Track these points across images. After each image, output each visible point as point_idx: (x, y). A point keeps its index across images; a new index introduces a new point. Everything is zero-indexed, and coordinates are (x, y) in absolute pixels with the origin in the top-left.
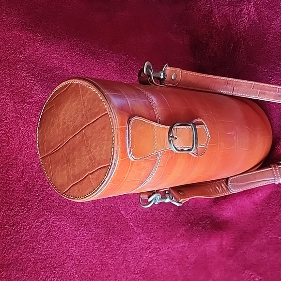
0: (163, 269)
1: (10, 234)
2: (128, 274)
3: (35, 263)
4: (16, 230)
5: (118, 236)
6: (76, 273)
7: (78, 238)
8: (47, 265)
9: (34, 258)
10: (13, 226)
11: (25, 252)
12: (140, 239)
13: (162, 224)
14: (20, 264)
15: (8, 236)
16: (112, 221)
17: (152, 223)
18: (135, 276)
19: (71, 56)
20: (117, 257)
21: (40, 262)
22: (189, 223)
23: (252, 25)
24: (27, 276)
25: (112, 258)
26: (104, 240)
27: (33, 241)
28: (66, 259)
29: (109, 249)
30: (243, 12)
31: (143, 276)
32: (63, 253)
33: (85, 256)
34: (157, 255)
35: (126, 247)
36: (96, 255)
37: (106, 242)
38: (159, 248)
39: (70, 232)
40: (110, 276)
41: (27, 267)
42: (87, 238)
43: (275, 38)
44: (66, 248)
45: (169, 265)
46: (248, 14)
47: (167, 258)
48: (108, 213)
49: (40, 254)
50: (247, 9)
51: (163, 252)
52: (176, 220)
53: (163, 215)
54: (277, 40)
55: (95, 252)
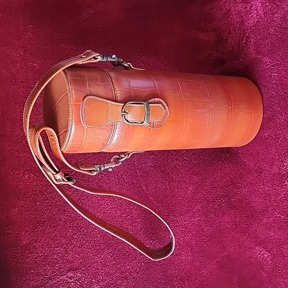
1: (48, 199)
2: (145, 239)
3: (66, 222)
4: (52, 196)
6: (99, 234)
7: (102, 206)
8: (75, 225)
9: (64, 218)
10: (50, 193)
11: (58, 214)
13: (179, 200)
14: (54, 222)
15: (46, 201)
17: (171, 199)
18: (152, 241)
20: (136, 224)
21: (69, 222)
22: (206, 201)
23: (260, 19)
24: (57, 231)
25: (131, 224)
26: (126, 209)
27: (65, 206)
29: (129, 217)
30: (252, 8)
31: (159, 243)
36: (117, 221)
38: (176, 220)
39: (96, 201)
41: (59, 225)
42: (111, 206)
43: (277, 30)
45: (186, 236)
46: (256, 10)
47: (184, 229)
48: (130, 187)
49: (70, 216)
50: (256, 5)
51: (180, 224)
52: (193, 197)
53: (181, 192)
54: (278, 32)
55: (117, 218)
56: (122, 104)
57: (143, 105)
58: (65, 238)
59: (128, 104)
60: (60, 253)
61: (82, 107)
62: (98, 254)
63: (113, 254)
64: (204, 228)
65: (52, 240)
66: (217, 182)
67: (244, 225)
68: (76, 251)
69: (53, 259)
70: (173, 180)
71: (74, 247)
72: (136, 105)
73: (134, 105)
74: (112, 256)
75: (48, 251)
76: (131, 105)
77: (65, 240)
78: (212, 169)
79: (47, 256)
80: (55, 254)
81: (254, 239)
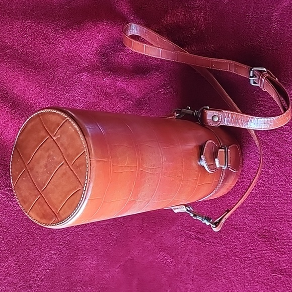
0: (86, 243)
2: (52, 244)
18: (59, 246)
19: (23, 38)
33: (14, 225)
36: (24, 225)
40: (34, 245)
45: (93, 240)
47: (91, 234)
55: (24, 222)
63: (18, 261)
64: (112, 233)
74: (16, 265)
81: (159, 244)
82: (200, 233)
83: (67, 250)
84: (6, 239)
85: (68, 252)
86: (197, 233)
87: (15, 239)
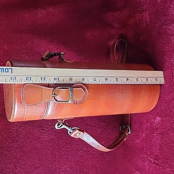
0: (89, 162)
1: (6, 133)
2: (66, 161)
3: (16, 149)
4: (9, 131)
5: (64, 141)
6: (37, 157)
7: (41, 139)
8: (22, 151)
9: (16, 146)
10: (8, 130)
12: (77, 144)
14: (9, 148)
16: (61, 133)
18: (70, 163)
20: (61, 152)
21: (19, 148)
22: (108, 139)
23: (147, 25)
24: (11, 154)
25: (58, 152)
26: (56, 142)
28: (33, 149)
29: (57, 147)
30: (143, 18)
31: (76, 164)
32: (32, 146)
33: (43, 149)
34: (86, 154)
35: (67, 147)
36: (50, 149)
37: (56, 143)
38: (88, 150)
39: (37, 136)
40: (55, 161)
41: (12, 150)
44: (33, 144)
45: (93, 161)
46: (145, 19)
47: (92, 157)
49: (20, 145)
50: (145, 16)
51: (90, 153)
52: (100, 136)
53: (93, 133)
54: (157, 35)
55: (49, 147)
56: (53, 89)
57: (68, 89)
58: (15, 159)
59: (57, 89)
60: (11, 168)
61: (22, 91)
62: (35, 170)
63: (45, 170)
64: (105, 157)
65: (7, 159)
66: (116, 127)
67: (130, 156)
68: (21, 167)
69: (6, 171)
70: (88, 125)
71: (20, 165)
72: (63, 89)
73: (61, 89)
74: (44, 172)
75: (4, 167)
76: (59, 89)
77: (15, 160)
78: (114, 119)
79: (3, 169)
80: (8, 168)
81: (135, 166)
82: (156, 160)
83: (76, 166)
84: (39, 156)
85: (76, 167)
86: (154, 159)
87: (44, 157)
